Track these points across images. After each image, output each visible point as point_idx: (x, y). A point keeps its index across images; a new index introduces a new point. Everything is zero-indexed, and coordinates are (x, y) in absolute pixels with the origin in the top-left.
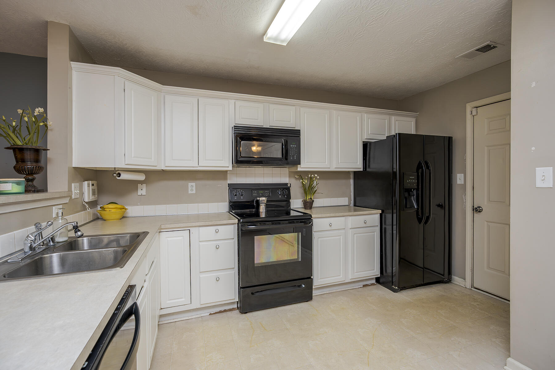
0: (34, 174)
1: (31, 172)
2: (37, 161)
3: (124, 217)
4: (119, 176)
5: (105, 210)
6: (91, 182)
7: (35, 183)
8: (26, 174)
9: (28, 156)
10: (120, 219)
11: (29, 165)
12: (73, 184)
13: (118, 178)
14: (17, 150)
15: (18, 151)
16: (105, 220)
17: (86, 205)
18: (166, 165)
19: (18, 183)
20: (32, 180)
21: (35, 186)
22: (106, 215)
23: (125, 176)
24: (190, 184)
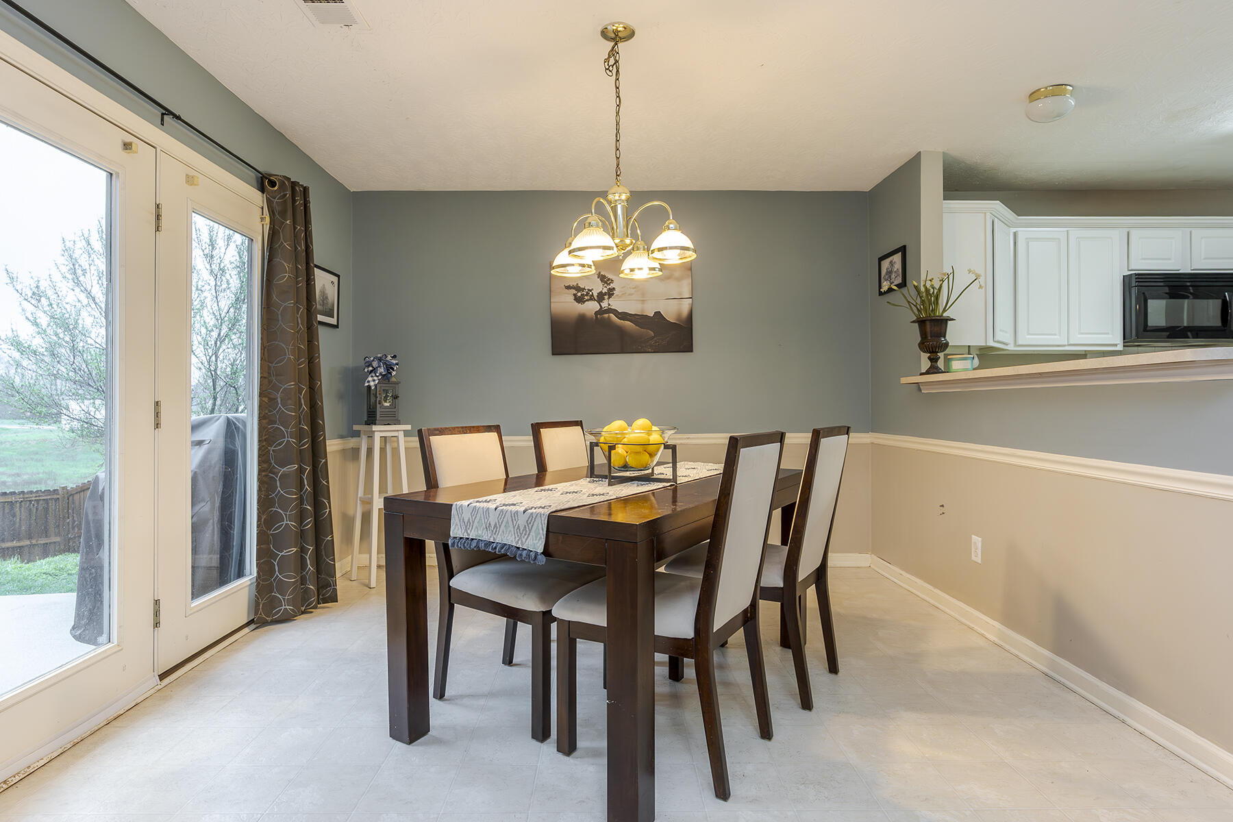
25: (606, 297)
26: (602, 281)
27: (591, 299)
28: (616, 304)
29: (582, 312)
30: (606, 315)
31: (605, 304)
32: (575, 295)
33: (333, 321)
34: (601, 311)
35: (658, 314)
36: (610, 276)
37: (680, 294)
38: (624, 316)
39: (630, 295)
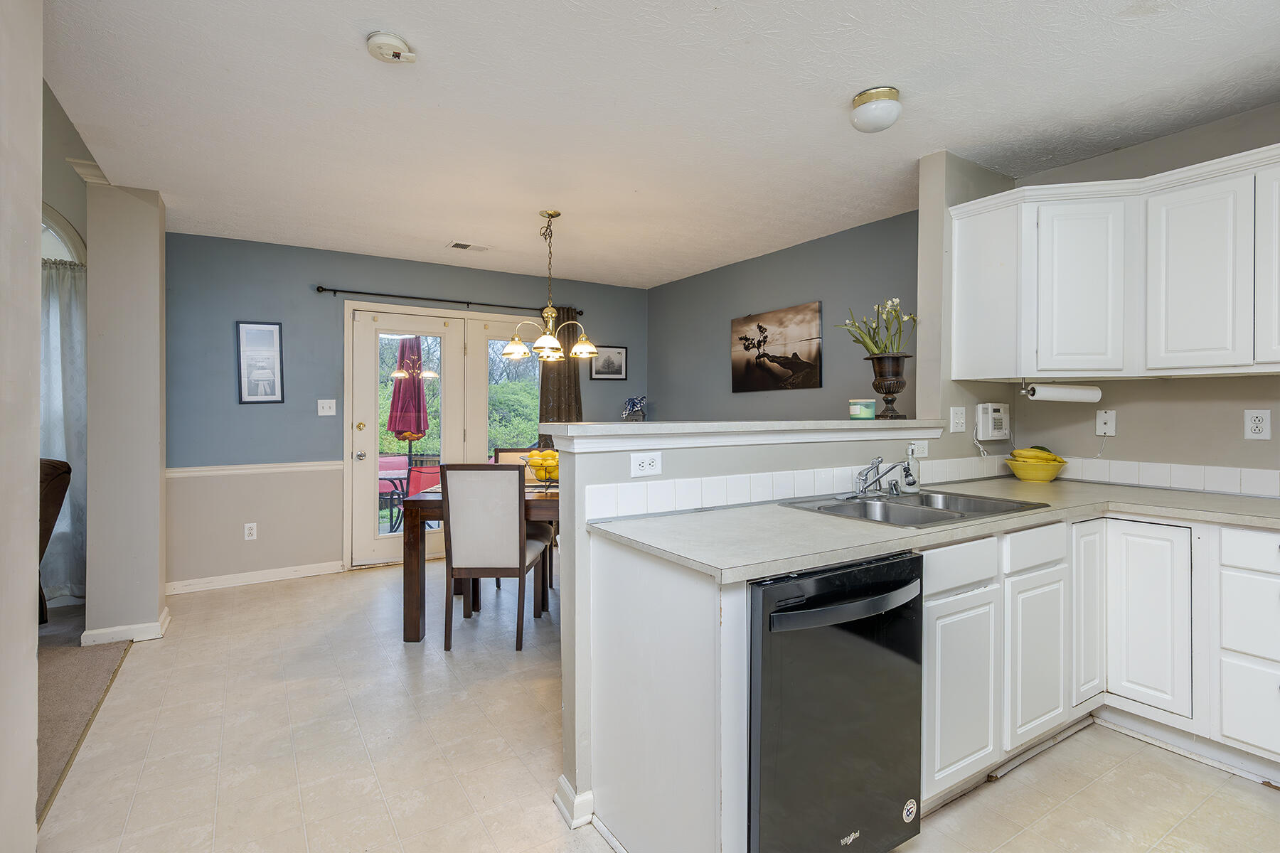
0: (894, 393)
1: (889, 391)
2: (897, 374)
3: (1057, 479)
4: (1032, 392)
5: (1018, 459)
6: (990, 406)
7: (895, 405)
8: (886, 393)
9: (888, 367)
10: (1051, 481)
11: (890, 381)
12: (951, 408)
13: (1031, 398)
14: (875, 360)
15: (878, 361)
16: (1019, 479)
17: (979, 446)
18: (1150, 366)
19: (867, 406)
20: (892, 401)
21: (894, 410)
22: (1019, 468)
23: (1043, 393)
24: (1250, 415)
25: (762, 344)
26: (760, 330)
27: (753, 347)
28: (769, 349)
29: (749, 357)
30: (762, 359)
31: (761, 350)
32: (744, 344)
33: (623, 376)
34: (759, 357)
35: (795, 354)
36: (764, 326)
37: (810, 335)
38: (773, 359)
39: (777, 340)
